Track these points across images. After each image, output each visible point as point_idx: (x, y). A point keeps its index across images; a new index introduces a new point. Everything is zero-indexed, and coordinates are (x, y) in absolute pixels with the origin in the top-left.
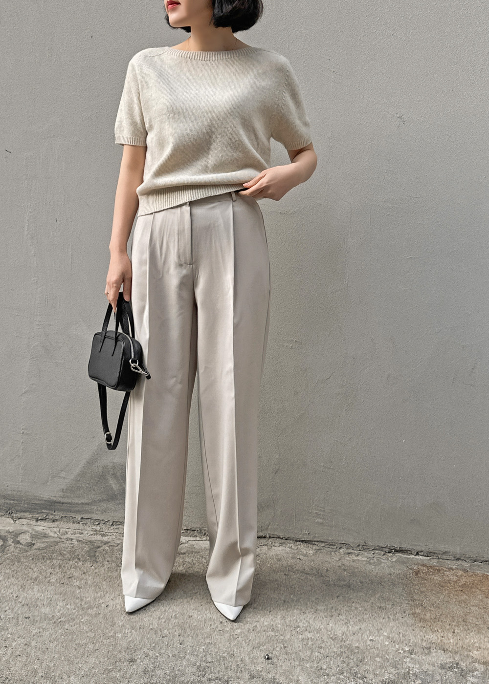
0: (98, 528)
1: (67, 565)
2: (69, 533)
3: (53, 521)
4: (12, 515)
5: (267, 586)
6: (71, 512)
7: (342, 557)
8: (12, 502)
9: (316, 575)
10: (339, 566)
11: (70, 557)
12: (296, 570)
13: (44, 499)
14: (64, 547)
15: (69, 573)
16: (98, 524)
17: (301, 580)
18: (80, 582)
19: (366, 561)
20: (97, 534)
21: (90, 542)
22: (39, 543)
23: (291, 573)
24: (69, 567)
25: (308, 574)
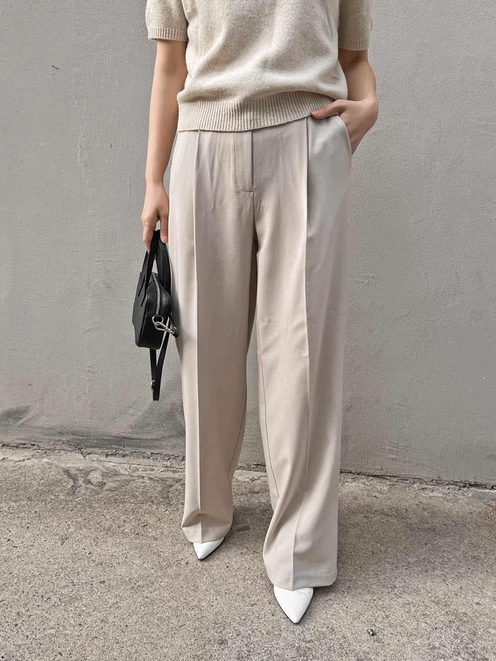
0: (169, 464)
1: (141, 510)
2: (140, 470)
3: (123, 456)
4: (82, 450)
5: (350, 533)
6: (140, 447)
7: (417, 493)
8: (81, 438)
9: (397, 517)
10: (417, 505)
11: (142, 500)
12: (376, 511)
13: (113, 435)
14: (137, 488)
15: (143, 521)
16: (169, 459)
17: (383, 524)
18: (155, 532)
19: (443, 497)
20: (168, 470)
21: (163, 480)
22: (111, 482)
23: (371, 515)
24: (143, 512)
25: (389, 516)
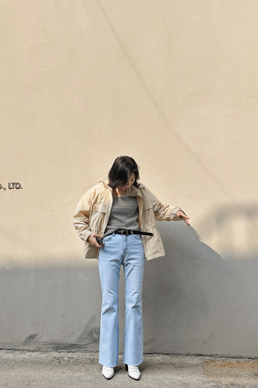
1: (85, 366)
2: (81, 356)
3: (73, 353)
4: (58, 351)
6: (80, 348)
7: (180, 359)
8: (57, 345)
10: (179, 362)
12: (165, 363)
13: (70, 343)
14: (82, 361)
15: (87, 368)
16: (91, 353)
18: (92, 370)
19: (189, 359)
20: (91, 356)
22: (72, 360)
